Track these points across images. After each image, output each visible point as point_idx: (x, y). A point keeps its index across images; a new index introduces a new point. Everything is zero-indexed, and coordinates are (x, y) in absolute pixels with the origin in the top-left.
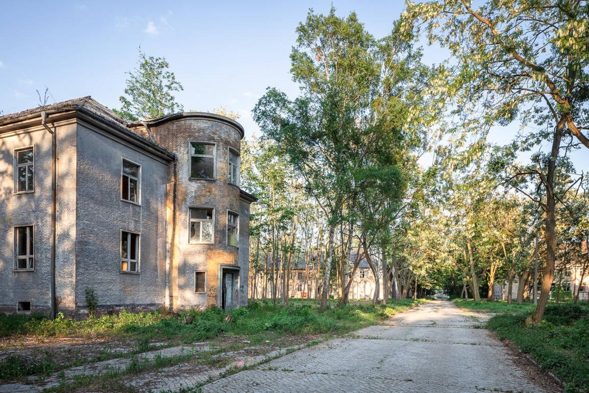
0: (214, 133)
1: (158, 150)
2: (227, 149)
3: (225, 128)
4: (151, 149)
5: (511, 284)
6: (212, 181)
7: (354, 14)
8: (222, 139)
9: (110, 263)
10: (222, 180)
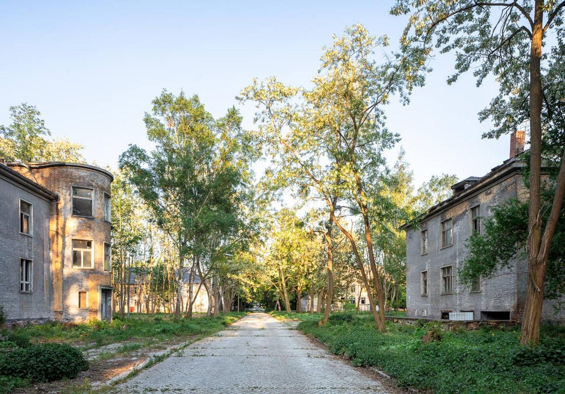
0: (92, 181)
1: (46, 192)
2: (102, 193)
3: (101, 177)
4: (41, 191)
5: (313, 298)
6: (91, 218)
7: (197, 96)
8: (98, 186)
9: (13, 285)
10: (99, 218)
